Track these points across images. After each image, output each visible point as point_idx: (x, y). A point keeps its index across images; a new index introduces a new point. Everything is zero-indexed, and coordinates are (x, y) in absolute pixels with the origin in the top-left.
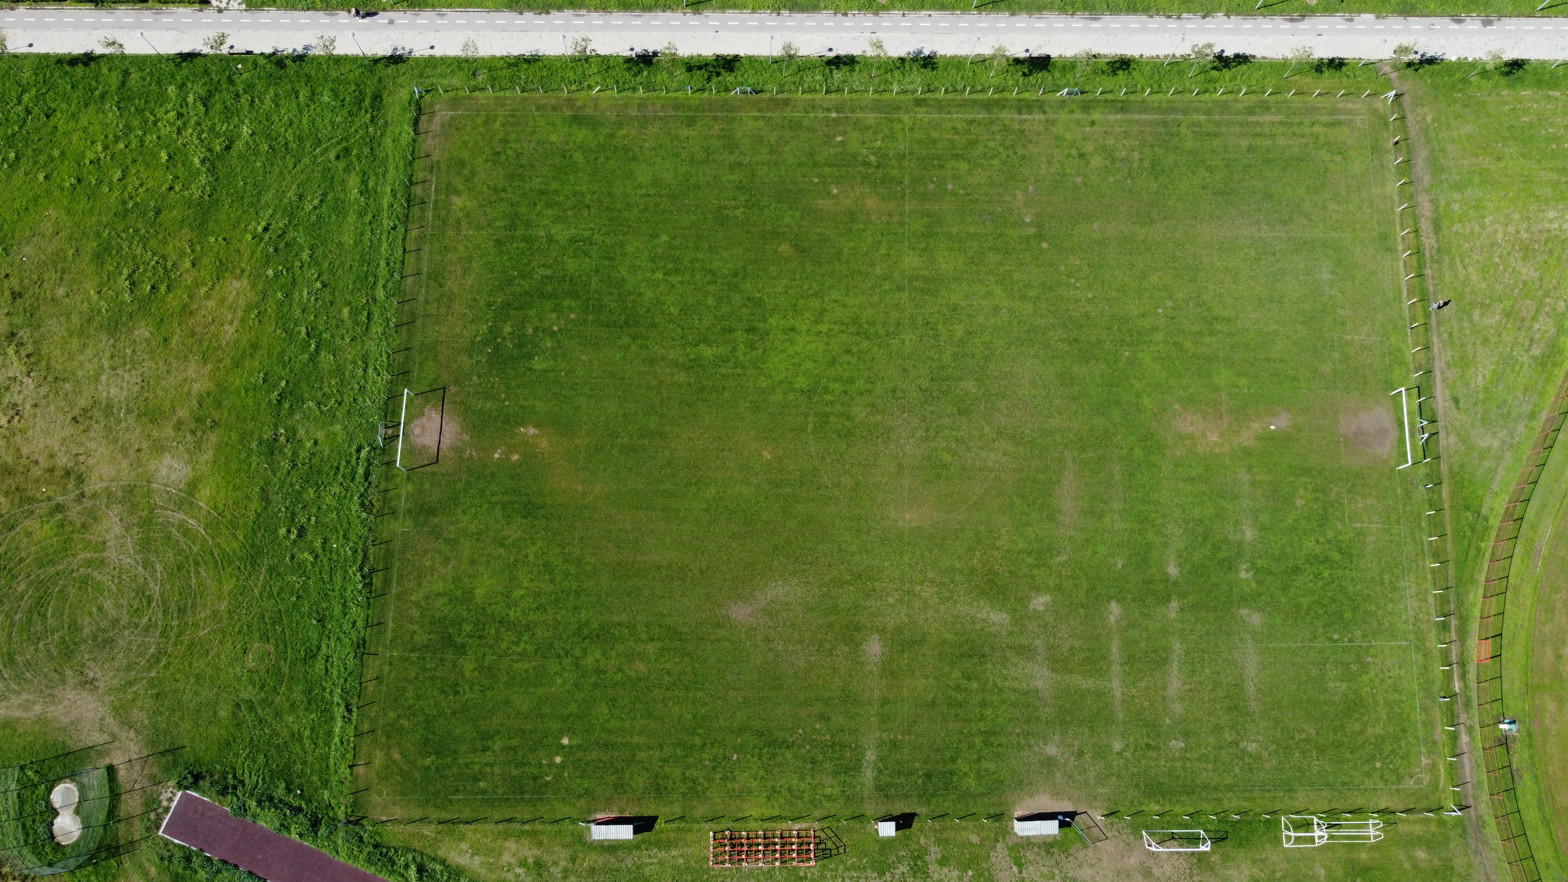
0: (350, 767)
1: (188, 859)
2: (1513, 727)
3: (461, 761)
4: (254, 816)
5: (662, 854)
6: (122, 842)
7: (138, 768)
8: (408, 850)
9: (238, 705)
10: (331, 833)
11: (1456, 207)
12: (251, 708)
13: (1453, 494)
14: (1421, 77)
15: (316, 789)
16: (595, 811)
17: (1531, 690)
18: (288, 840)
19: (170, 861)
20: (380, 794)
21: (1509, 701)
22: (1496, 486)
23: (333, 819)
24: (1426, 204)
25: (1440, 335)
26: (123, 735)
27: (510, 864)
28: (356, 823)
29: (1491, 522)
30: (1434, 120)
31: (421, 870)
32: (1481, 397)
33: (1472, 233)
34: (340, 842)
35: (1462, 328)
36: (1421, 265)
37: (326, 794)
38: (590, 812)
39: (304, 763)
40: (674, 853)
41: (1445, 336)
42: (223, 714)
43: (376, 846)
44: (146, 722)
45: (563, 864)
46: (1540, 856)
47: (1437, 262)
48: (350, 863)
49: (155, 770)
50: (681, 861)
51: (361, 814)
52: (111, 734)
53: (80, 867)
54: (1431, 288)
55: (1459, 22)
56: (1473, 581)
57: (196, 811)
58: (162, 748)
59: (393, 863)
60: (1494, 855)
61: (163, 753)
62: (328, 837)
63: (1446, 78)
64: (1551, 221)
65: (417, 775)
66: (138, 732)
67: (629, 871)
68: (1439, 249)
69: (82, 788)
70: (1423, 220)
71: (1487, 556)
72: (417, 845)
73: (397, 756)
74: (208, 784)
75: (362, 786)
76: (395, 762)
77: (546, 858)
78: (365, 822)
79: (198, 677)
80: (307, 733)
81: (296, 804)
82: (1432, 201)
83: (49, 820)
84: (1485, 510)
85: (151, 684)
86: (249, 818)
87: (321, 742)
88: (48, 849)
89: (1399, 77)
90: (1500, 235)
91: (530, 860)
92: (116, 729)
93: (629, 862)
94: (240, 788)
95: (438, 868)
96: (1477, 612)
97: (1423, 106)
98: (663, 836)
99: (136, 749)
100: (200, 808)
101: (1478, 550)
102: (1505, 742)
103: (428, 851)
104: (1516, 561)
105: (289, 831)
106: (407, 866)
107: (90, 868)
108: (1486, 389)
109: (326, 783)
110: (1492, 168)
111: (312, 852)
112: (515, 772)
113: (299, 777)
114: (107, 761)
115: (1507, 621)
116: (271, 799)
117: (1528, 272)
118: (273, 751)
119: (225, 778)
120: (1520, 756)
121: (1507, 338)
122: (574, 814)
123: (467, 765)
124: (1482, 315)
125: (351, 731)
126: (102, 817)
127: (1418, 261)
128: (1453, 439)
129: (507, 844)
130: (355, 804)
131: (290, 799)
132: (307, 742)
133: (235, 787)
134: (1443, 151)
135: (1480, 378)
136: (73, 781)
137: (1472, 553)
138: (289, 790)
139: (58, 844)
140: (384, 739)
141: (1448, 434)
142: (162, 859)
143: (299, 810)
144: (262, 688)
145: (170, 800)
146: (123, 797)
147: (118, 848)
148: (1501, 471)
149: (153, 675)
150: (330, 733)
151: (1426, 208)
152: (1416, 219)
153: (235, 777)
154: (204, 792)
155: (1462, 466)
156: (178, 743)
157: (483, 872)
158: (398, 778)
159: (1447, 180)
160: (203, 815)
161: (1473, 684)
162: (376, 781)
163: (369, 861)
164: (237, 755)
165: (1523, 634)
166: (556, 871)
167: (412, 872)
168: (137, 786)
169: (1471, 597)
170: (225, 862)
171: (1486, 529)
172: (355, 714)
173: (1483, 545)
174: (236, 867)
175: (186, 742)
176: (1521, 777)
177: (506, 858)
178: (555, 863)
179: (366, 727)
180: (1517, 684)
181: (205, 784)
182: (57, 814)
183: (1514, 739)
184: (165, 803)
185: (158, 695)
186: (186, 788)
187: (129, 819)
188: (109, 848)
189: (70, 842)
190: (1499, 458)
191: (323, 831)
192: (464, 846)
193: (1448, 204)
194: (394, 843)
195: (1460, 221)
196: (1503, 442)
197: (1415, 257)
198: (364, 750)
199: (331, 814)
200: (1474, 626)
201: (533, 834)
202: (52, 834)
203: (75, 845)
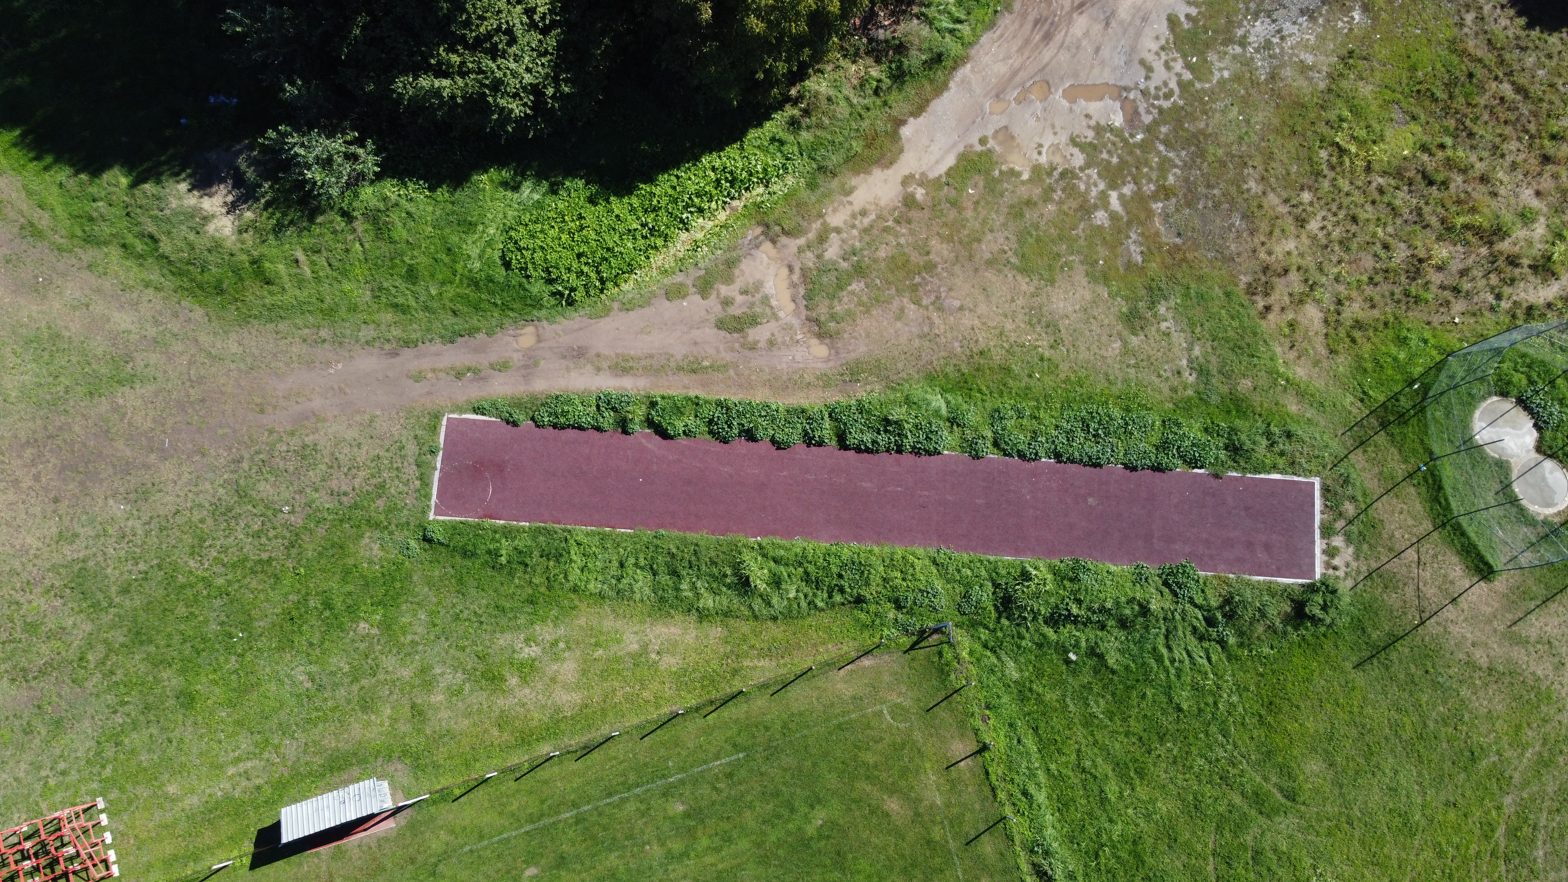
0: (984, 748)
1: (1235, 450)
3: (744, 844)
4: (1140, 578)
5: (219, 788)
6: (1381, 439)
7: (1430, 591)
8: (789, 615)
9: (1291, 796)
10: (966, 596)
12: (1258, 799)
15: (1039, 674)
16: (400, 834)
18: (1050, 553)
19: (1268, 435)
20: (898, 711)
23: (974, 624)
26: (1498, 650)
27: (556, 658)
28: (922, 635)
31: (744, 584)
34: (939, 585)
37: (1012, 671)
38: (412, 826)
39: (1088, 721)
40: (192, 801)
42: (1314, 766)
43: (859, 600)
44: (1465, 692)
45: (438, 698)
48: (899, 552)
49: (1392, 599)
50: (171, 789)
51: (920, 654)
52: (1524, 642)
53: (1439, 367)
57: (1267, 547)
58: (1404, 648)
59: (807, 578)
61: (1394, 639)
62: (969, 586)
65: (831, 780)
66: (1471, 664)
67: (284, 730)
69: (1523, 516)
72: (775, 631)
73: (893, 805)
74: (1272, 611)
75: (941, 713)
76: (892, 790)
77: (478, 698)
78: (906, 641)
79: (1408, 829)
80: (1112, 789)
81: (1067, 630)
83: (1548, 434)
85: (1500, 777)
86: (1152, 570)
87: (1075, 779)
88: (1520, 379)
91: (514, 681)
92: (1518, 654)
93: (290, 748)
94: (1201, 625)
95: (708, 601)
98: (227, 827)
99: (1454, 629)
100: (1261, 555)
103: (745, 627)
105: (1055, 572)
106: (776, 582)
107: (1417, 371)
109: (1023, 693)
111: (988, 545)
112: (613, 859)
113: (1088, 687)
114: (1500, 584)
116: (1123, 624)
118: (1167, 721)
119: (1241, 634)
122: (447, 813)
123: (728, 839)
125: (1018, 825)
126: (1448, 473)
129: (577, 697)
130: (943, 672)
131: (1084, 637)
132: (1104, 768)
133: (1210, 622)
136: (1545, 522)
138: (1093, 652)
139: (1504, 394)
140: (937, 833)
142: (1289, 435)
143: (1055, 620)
144: (1257, 854)
145: (1331, 552)
146: (1427, 525)
147: (1384, 425)
149: (1508, 800)
150: (1063, 805)
153: (1222, 643)
154: (1271, 590)
156: (1375, 669)
157: (609, 623)
158: (870, 758)
160: (1250, 545)
162: (917, 736)
163: (861, 568)
164: (1241, 689)
166: (449, 678)
167: (759, 576)
168: (1411, 555)
170: (1157, 468)
172: (1025, 867)
174: (1130, 468)
175: (1359, 679)
177: (568, 669)
178: (455, 692)
179: (988, 847)
181: (1277, 609)
182: (1539, 449)
184: (1338, 541)
185: (1473, 759)
186: (1312, 588)
187: (1392, 488)
188: (1402, 419)
189: (1484, 405)
191: (985, 596)
192: (670, 662)
194: (826, 618)
198: (971, 793)
199: (984, 634)
201: (525, 739)
202: (1526, 408)
203: (1471, 402)
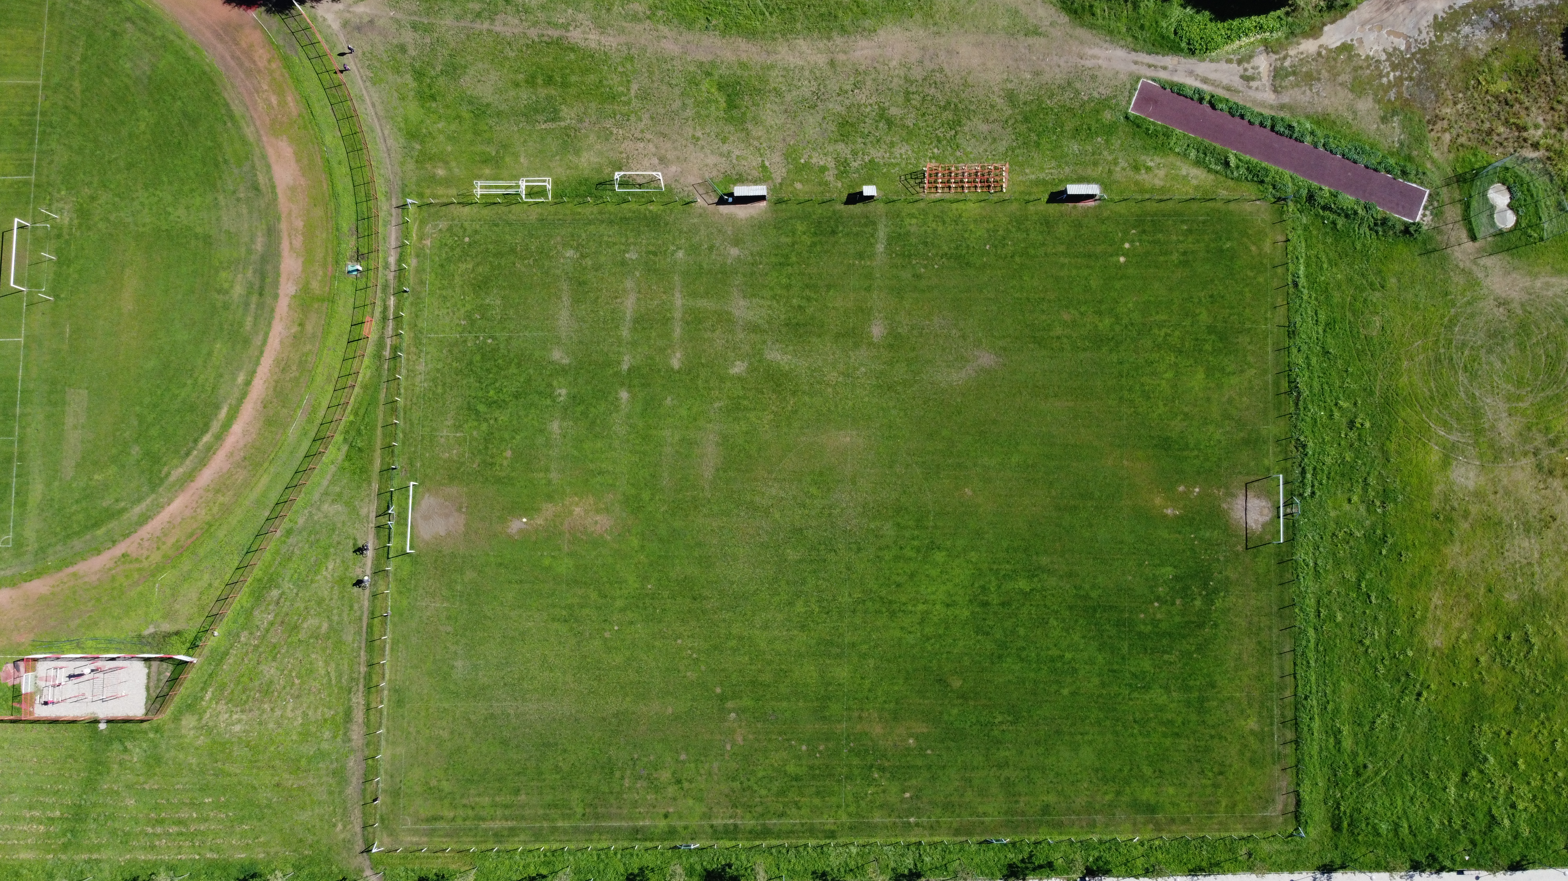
0: (1288, 240)
1: (1404, 173)
2: (350, 268)
3: (1202, 245)
4: (1358, 203)
5: (1042, 176)
6: (1455, 186)
7: (1453, 240)
8: (1238, 179)
9: (1383, 287)
10: (1298, 191)
11: (327, 734)
12: (1371, 284)
13: (371, 462)
14: (341, 871)
15: (1313, 224)
16: (1095, 207)
17: (331, 300)
18: (1330, 186)
19: (1417, 172)
20: (1263, 221)
21: (350, 289)
22: (333, 469)
23: (1297, 202)
24: (355, 737)
25: (361, 608)
26: (1468, 264)
27: (1158, 168)
28: (1279, 199)
29: (342, 438)
30: (335, 825)
31: (1227, 164)
32: (332, 550)
33: (316, 708)
34: (1290, 184)
35: (340, 615)
36: (368, 676)
37: (1304, 220)
38: (1100, 206)
39: (1324, 243)
40: (1033, 177)
41: (356, 606)
42: (1393, 280)
43: (1262, 182)
44: (1452, 274)
45: (1118, 169)
46: (345, 170)
47: (352, 679)
48: (1281, 170)
49: (1439, 238)
50: (1027, 171)
51: (1276, 206)
52: (1478, 265)
53: (1485, 168)
54: (362, 653)
56: (365, 388)
57: (1403, 207)
58: (1437, 254)
59: (1248, 169)
60: (382, 172)
61: (1435, 250)
62: (1300, 188)
63: (316, 870)
64: (239, 721)
65: (1236, 235)
66: (1457, 266)
67: (1067, 163)
68: (350, 693)
69: (1493, 224)
70: (360, 721)
71: (349, 408)
72: (1231, 183)
73: (1253, 248)
74: (1397, 227)
75: (1278, 226)
76: (1254, 244)
77: (1131, 174)
78: (1273, 200)
79: (1417, 308)
80: (1325, 266)
81: (1327, 213)
82: (350, 740)
83: (1514, 201)
84: (345, 448)
85: (1454, 305)
86: (1362, 202)
87: (1314, 259)
88: (1511, 180)
89: (362, 871)
90: (290, 706)
91: (1143, 171)
92: (1474, 268)
93: (1067, 170)
94: (1372, 225)
95: (1213, 166)
96: (366, 361)
97: (344, 840)
98: (1042, 189)
99: (1456, 254)
100: (1400, 209)
101: (356, 414)
102: (359, 257)
103: (1222, 179)
104: (325, 404)
105: (1330, 193)
106: (1238, 167)
107: (1476, 166)
108: (327, 556)
109: (1306, 228)
110: (286, 776)
111: (1310, 177)
112: (1160, 236)
113: (1327, 233)
114: (1477, 244)
115: (340, 354)
116: (1347, 216)
117: (269, 670)
118: (1350, 252)
119: (1384, 231)
120: (349, 245)
121: (300, 605)
122: (1112, 206)
123: (1198, 241)
124: (319, 627)
125: (1291, 267)
126: (1474, 204)
127: (371, 680)
128: (364, 511)
129: (1162, 183)
130: (1282, 213)
131: (1332, 216)
132: (1324, 259)
133: (1376, 224)
134: (331, 793)
135: (330, 567)
136: (1500, 230)
137: (362, 411)
138: (1334, 223)
139: (1504, 184)
140: (1265, 261)
141: (368, 517)
142: (1424, 173)
143: (1325, 208)
144: (1365, 300)
145: (1424, 215)
146: (1460, 218)
147: (1458, 181)
148: (325, 483)
149: (1453, 310)
150: (1307, 266)
151: (356, 733)
152: (367, 723)
153: (1377, 232)
154: (1399, 220)
155: (359, 487)
156: (1425, 258)
157: (1178, 163)
158: (1250, 232)
159: (332, 763)
160: (1397, 204)
161: (379, 302)
162: (1267, 230)
163: (1267, 170)
164: (1378, 249)
165: (330, 341)
166: (1123, 163)
167: (1233, 162)
168: (1451, 226)
169: (368, 374)
170: (1376, 170)
171: (347, 432)
172: (1290, 280)
173: (352, 418)
174: (1367, 167)
175: (1418, 259)
176: (350, 229)
177: (1161, 173)
178: (1124, 169)
179: (1280, 270)
180: (341, 303)
181: (1399, 227)
182: (1508, 206)
183: (351, 260)
184: (1428, 213)
185: (1446, 294)
186: (1414, 224)
187: (1453, 202)
188: (1465, 181)
189: (1495, 185)
190: (326, 493)
191: (1304, 193)
192: (1195, 182)
193: (334, 737)
194: (1249, 185)
195: (325, 720)
196: (319, 509)
197: (374, 683)
198: (1279, 252)
199: (1299, 206)
200: (370, 349)
201: (1142, 191)
202: (1510, 191)
203: (1492, 182)
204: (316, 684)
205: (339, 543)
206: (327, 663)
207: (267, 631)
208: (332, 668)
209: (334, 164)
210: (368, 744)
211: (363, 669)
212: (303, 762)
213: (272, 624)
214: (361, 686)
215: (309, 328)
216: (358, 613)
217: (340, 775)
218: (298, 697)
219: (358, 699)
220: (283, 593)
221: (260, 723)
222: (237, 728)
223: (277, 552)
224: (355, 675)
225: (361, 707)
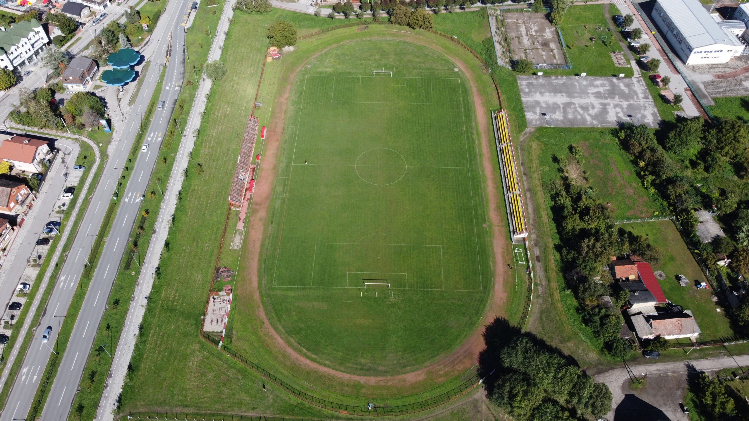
2: (370, 405)
11: (180, 398)
13: (288, 414)
14: (125, 404)
17: (358, 397)
21: (362, 404)
22: (287, 399)
24: (177, 409)
25: (229, 411)
29: (299, 402)
30: (144, 401)
32: (254, 399)
33: (192, 393)
35: (227, 402)
36: (200, 414)
41: (229, 409)
46: (413, 401)
47: (200, 408)
54: (210, 412)
55: (107, 386)
56: (320, 411)
60: (412, 417)
63: (128, 394)
64: (193, 365)
68: (195, 407)
70: (183, 411)
71: (311, 405)
82: (176, 407)
84: (295, 404)
89: (123, 413)
90: (195, 383)
96: (331, 412)
97: (137, 405)
101: (309, 408)
102: (375, 408)
104: (314, 395)
108: (252, 397)
110: (168, 382)
115: (335, 401)
117: (210, 375)
120: (380, 404)
121: (234, 387)
124: (224, 394)
127: (198, 415)
128: (268, 412)
134: (157, 400)
135: (247, 398)
137: (310, 410)
141: (266, 413)
148: (282, 396)
152: (181, 414)
155: (278, 410)
159: (169, 400)
161: (355, 417)
165: (340, 397)
169: (325, 413)
171: (301, 404)
173: (307, 406)
176: (387, 404)
180: (356, 401)
183: (374, 405)
190: (277, 396)
193: (179, 401)
195: (186, 397)
196: (271, 393)
200: (335, 413)
204: (201, 393)
205: (256, 402)
206: (208, 398)
207: (226, 374)
208: (206, 399)
209: (415, 397)
210: (173, 414)
211: (203, 412)
212: (172, 389)
213: (228, 376)
214: (196, 411)
215: (346, 388)
216: (226, 410)
217: (164, 403)
218: (198, 386)
219: (192, 410)
220: (240, 380)
221: (190, 372)
222: (191, 364)
223: (256, 378)
224: (201, 409)
225: (188, 411)
